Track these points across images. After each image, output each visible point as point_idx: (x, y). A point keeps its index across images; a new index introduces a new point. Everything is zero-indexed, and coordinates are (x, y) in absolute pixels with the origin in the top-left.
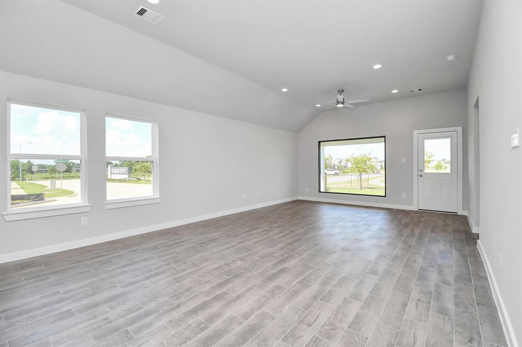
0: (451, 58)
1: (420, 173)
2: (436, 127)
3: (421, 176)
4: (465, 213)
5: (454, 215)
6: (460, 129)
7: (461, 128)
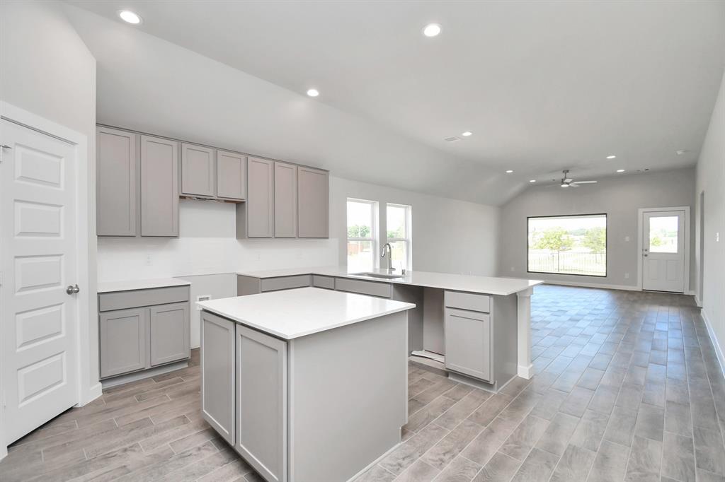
0: (679, 153)
1: (645, 253)
2: (664, 206)
3: (646, 255)
4: (692, 293)
5: (681, 295)
6: (687, 209)
7: (689, 208)
